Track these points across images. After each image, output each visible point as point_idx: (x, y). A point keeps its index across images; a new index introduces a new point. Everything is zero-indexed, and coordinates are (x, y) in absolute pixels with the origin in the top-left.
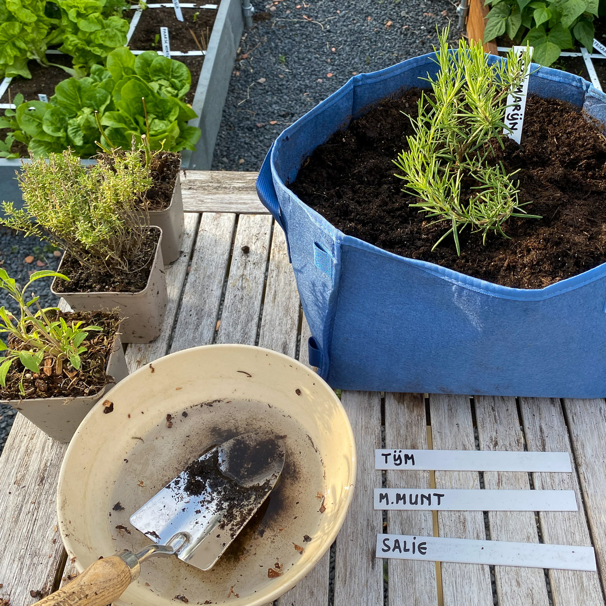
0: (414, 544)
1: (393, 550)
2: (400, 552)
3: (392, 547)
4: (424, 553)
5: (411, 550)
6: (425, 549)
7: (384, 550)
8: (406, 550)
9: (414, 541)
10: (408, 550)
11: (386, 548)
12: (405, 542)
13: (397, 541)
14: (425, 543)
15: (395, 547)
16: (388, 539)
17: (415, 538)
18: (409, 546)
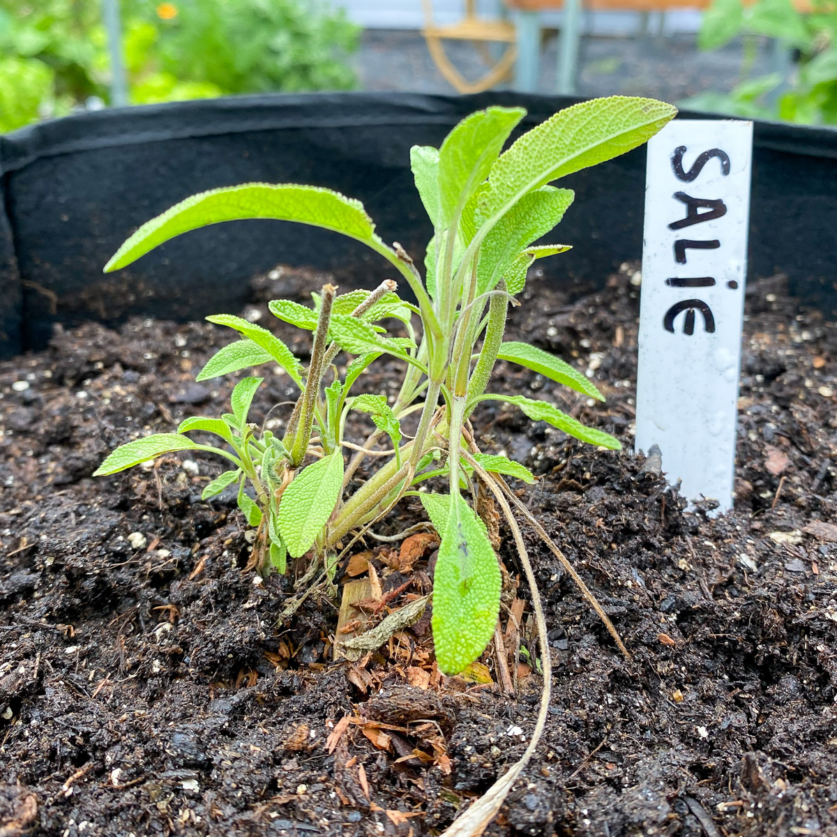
0: (708, 282)
1: (681, 196)
2: (675, 226)
3: (695, 189)
4: (668, 323)
5: (683, 272)
6: (689, 328)
7: (679, 154)
8: (680, 250)
9: (721, 282)
10: (680, 257)
11: (687, 164)
12: (714, 244)
13: (718, 209)
14: (710, 326)
15: (692, 203)
16: (726, 170)
17: (732, 285)
18: (697, 264)
